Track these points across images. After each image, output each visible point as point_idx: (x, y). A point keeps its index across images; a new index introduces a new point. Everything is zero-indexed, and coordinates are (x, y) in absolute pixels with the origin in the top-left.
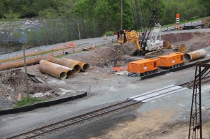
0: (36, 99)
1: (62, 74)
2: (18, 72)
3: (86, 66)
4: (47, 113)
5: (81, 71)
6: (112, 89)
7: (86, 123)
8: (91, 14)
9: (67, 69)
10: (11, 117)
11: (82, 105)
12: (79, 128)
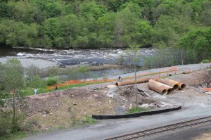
0: (142, 109)
1: (164, 91)
2: (131, 88)
3: (183, 86)
4: (149, 120)
5: (179, 89)
6: (202, 105)
7: (178, 131)
8: (192, 46)
9: (168, 87)
10: (123, 120)
11: (176, 116)
12: (172, 135)
